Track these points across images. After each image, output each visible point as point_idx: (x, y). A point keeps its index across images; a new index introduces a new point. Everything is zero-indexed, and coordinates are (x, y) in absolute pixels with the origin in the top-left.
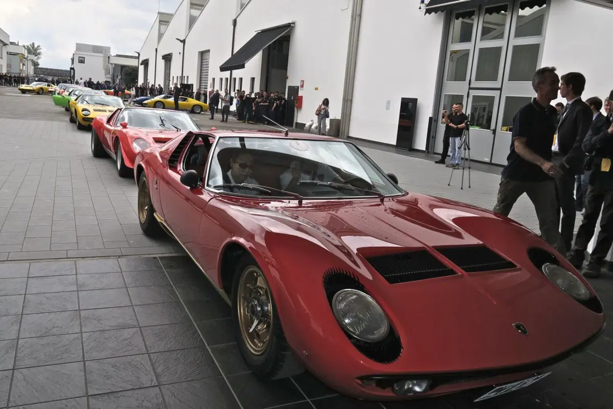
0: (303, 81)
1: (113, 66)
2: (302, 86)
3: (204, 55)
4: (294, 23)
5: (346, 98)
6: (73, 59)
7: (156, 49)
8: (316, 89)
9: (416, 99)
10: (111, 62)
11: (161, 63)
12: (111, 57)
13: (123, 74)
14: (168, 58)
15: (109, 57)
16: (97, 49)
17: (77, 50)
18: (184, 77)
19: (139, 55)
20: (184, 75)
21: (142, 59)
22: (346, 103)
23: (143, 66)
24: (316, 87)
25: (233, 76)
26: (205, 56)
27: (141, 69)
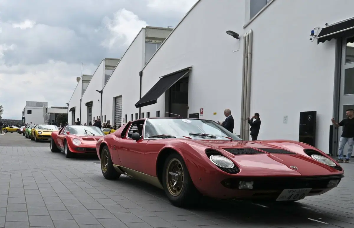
0: (203, 109)
1: (50, 114)
2: (202, 113)
3: (116, 99)
4: (191, 67)
5: (244, 119)
6: (24, 112)
7: (81, 100)
8: (215, 114)
9: (315, 112)
10: (48, 112)
11: (85, 109)
12: (48, 109)
13: (57, 119)
14: (89, 105)
15: (47, 109)
16: (39, 104)
17: (26, 106)
18: (103, 116)
19: (68, 104)
20: (102, 115)
21: (70, 108)
22: (244, 122)
23: (71, 112)
24: (215, 112)
25: (142, 112)
26: (119, 100)
27: (70, 114)
